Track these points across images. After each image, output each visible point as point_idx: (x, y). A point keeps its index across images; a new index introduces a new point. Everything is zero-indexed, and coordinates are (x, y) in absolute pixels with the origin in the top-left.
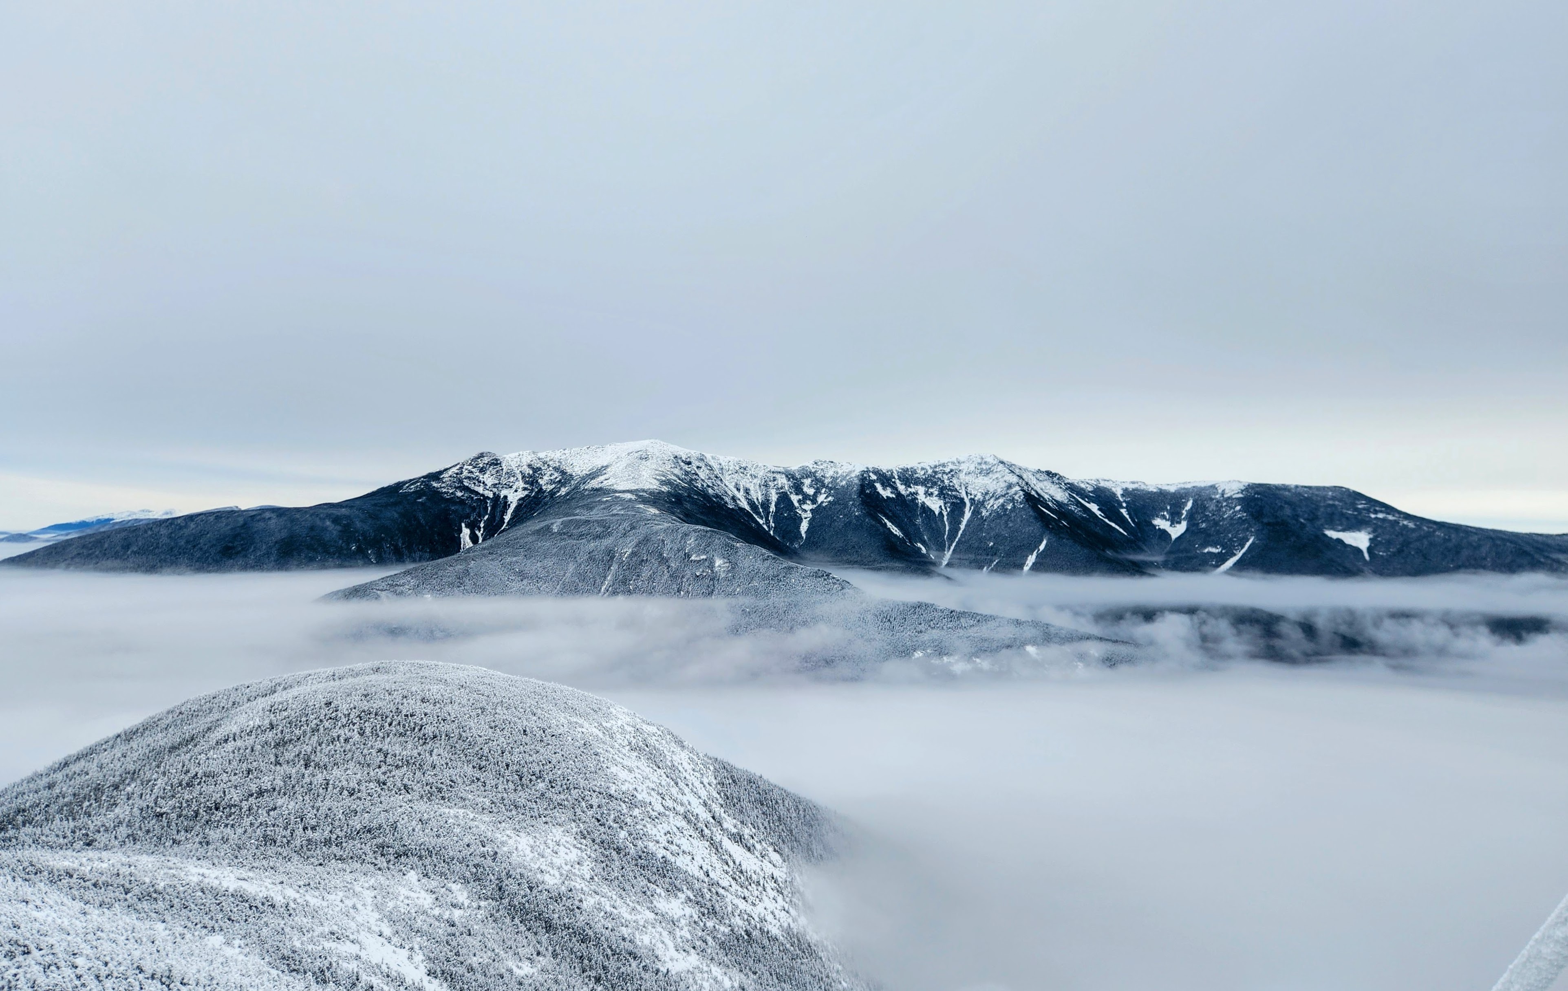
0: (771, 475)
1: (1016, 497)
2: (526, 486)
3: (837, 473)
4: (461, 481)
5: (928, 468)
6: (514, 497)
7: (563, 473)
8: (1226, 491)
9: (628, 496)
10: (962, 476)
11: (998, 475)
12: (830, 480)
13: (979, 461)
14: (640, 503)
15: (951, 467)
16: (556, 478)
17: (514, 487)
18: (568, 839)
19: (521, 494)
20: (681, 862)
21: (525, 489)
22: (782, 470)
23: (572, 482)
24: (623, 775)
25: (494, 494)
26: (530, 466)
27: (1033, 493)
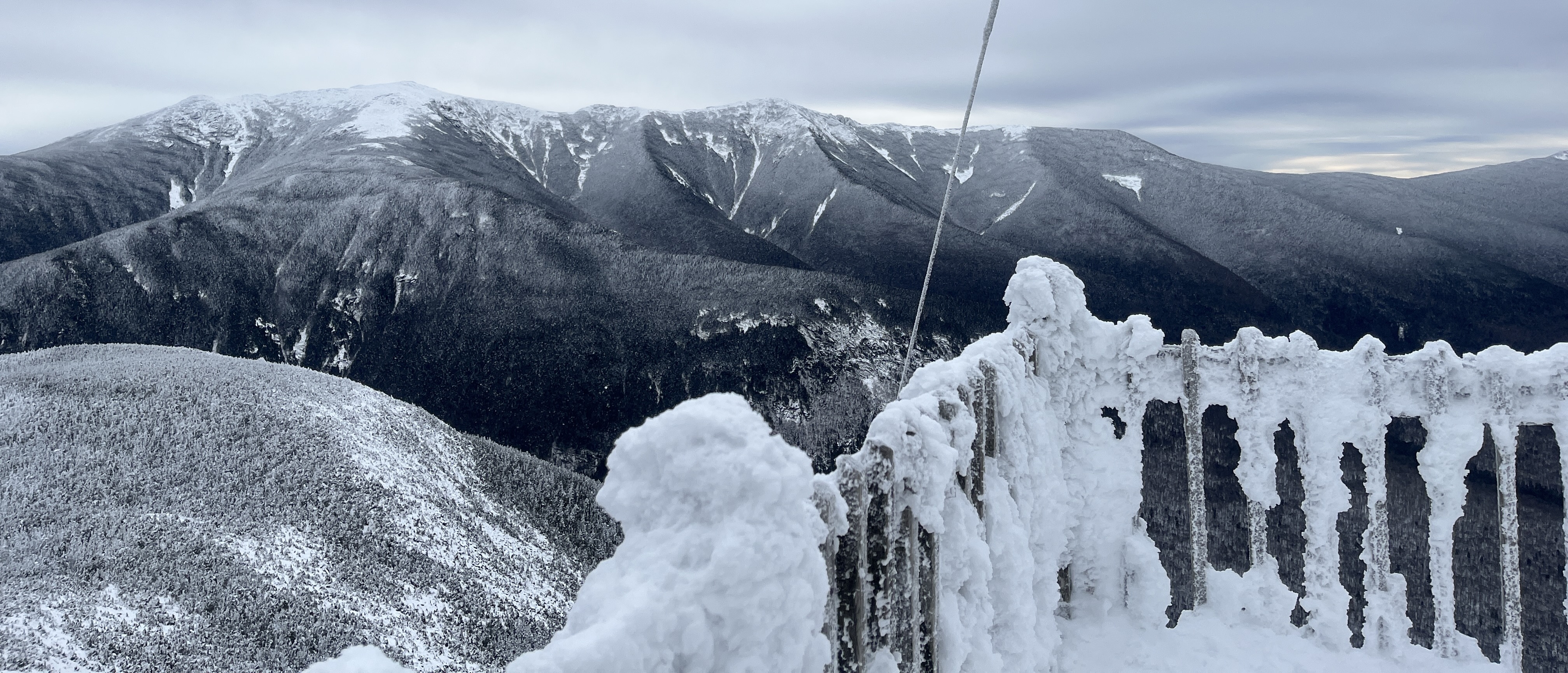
0: (545, 122)
1: (808, 143)
2: (252, 134)
3: (619, 118)
4: (170, 129)
5: (717, 113)
6: (236, 148)
7: (299, 119)
8: (1012, 135)
9: (377, 145)
10: (753, 121)
11: (789, 120)
12: (611, 126)
13: (770, 105)
14: (392, 153)
15: (741, 111)
16: (289, 125)
17: (237, 136)
18: (301, 538)
19: (245, 144)
20: (436, 553)
21: (250, 138)
22: (557, 115)
23: (309, 130)
24: (366, 463)
25: (212, 143)
26: (256, 111)
27: (824, 139)
